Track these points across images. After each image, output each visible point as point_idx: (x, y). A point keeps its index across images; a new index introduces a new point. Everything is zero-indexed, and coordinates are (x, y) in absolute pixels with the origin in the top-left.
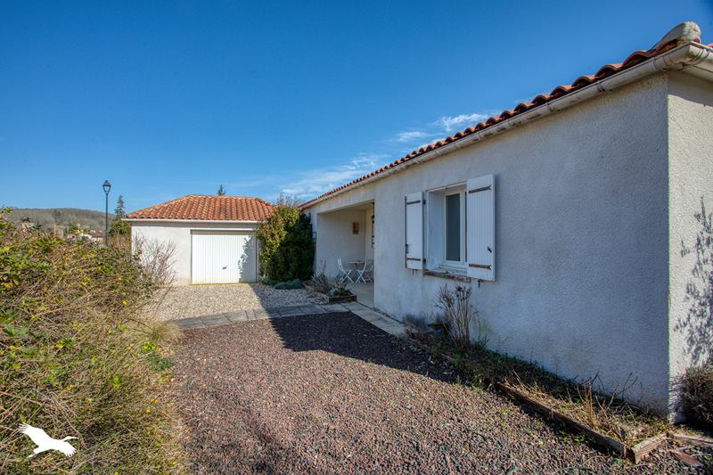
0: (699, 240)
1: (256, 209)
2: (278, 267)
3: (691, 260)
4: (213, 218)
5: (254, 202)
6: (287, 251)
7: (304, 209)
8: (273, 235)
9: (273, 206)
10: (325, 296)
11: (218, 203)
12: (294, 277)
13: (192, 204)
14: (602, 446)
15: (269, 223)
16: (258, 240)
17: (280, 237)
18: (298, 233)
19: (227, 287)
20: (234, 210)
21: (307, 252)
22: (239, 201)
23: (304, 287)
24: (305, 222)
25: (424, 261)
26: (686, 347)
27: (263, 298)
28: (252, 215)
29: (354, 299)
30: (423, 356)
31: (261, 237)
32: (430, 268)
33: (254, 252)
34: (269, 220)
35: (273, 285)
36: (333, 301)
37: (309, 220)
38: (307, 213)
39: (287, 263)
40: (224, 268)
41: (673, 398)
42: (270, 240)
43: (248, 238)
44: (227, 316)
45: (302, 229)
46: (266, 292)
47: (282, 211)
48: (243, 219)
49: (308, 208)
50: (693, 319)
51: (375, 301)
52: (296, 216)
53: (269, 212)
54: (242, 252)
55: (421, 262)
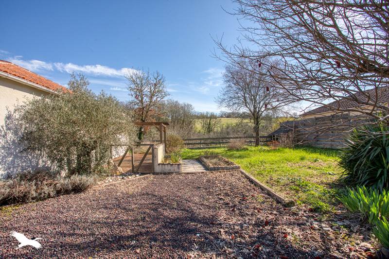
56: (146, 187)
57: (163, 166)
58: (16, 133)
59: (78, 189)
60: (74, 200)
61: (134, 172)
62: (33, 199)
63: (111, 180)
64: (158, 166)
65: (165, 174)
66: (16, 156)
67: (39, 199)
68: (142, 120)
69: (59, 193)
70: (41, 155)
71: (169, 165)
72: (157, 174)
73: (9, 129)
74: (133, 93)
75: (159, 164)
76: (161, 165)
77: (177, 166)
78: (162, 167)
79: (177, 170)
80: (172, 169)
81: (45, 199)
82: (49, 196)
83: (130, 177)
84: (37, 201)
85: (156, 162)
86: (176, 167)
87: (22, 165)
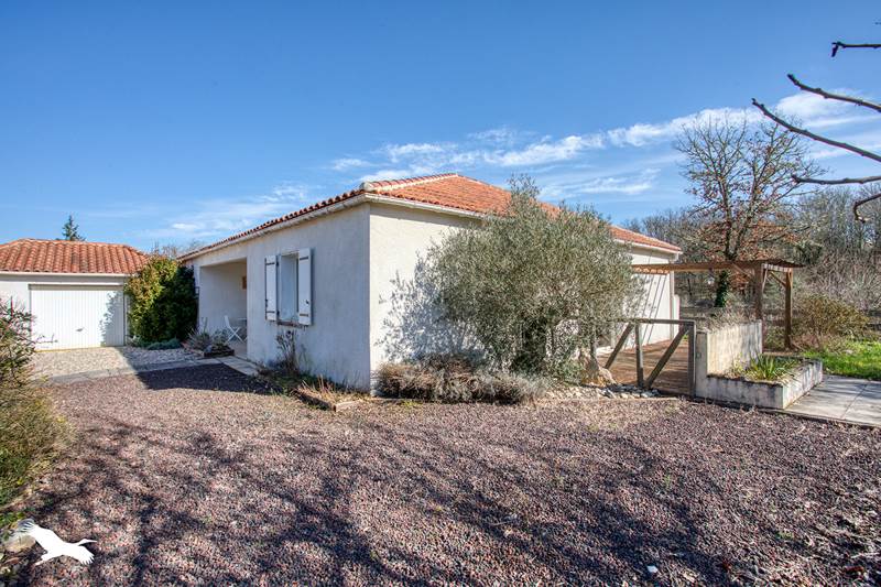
0: (394, 295)
1: (123, 259)
2: (152, 327)
3: (388, 306)
4: (62, 270)
5: (120, 251)
6: (163, 308)
7: (185, 261)
8: (144, 291)
9: (147, 256)
10: (200, 352)
11: (68, 252)
12: (173, 337)
13: (30, 251)
14: (325, 407)
15: (141, 277)
16: (126, 297)
17: (155, 292)
18: (177, 287)
19: (84, 352)
20: (93, 260)
21: (188, 308)
22: (99, 250)
23: (182, 346)
24: (186, 276)
25: (278, 313)
26: (384, 354)
27: (130, 358)
28: (117, 266)
29: (231, 353)
30: (262, 385)
31: (130, 293)
32: (282, 318)
33: (121, 310)
34: (140, 273)
35: (145, 346)
36: (208, 356)
37: (191, 274)
38: (189, 266)
39: (163, 321)
40: (79, 330)
41: (373, 382)
42: (141, 296)
43: (112, 294)
44: (85, 375)
45: (182, 283)
46: (136, 354)
47: (158, 263)
48: (106, 271)
49: (191, 259)
50: (389, 338)
51: (249, 352)
52: (174, 269)
53: (141, 263)
54: (106, 311)
55: (275, 315)
56: (642, 425)
57: (722, 382)
58: (429, 291)
59: (506, 398)
60: (491, 414)
61: (642, 386)
62: (440, 397)
63: (579, 394)
64: (706, 381)
65: (722, 404)
66: (429, 329)
67: (448, 400)
68: (726, 253)
69: (475, 397)
70: (465, 329)
71: (740, 383)
72: (700, 400)
73: (420, 285)
74: (698, 184)
75: (710, 376)
76: (714, 380)
77: (765, 388)
78: (718, 384)
79: (767, 402)
80: (749, 395)
81: (456, 402)
82: (461, 400)
83: (624, 395)
84: (445, 402)
85: (700, 368)
86: (762, 393)
87: (437, 342)
